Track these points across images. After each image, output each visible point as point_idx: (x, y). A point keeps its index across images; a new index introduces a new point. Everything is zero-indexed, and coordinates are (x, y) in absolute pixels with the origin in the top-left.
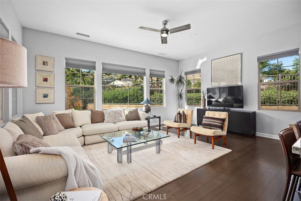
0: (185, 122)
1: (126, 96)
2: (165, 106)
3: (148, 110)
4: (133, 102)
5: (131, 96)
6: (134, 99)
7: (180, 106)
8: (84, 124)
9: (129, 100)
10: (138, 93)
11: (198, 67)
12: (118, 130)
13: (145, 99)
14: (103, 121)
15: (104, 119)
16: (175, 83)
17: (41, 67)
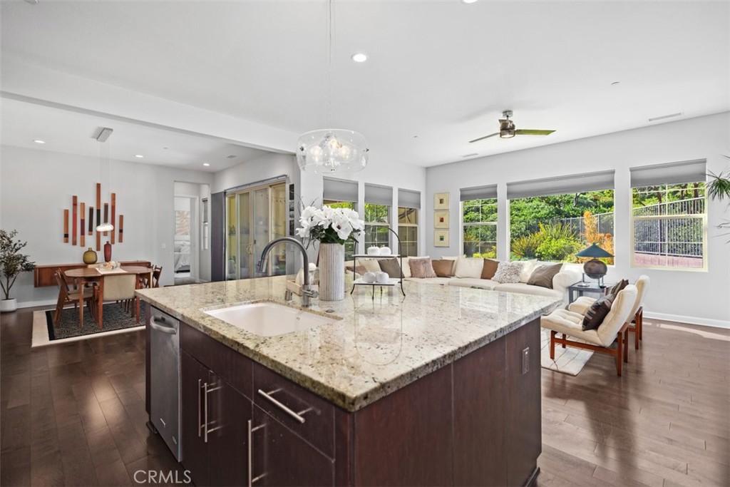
15: (494, 275)
17: (438, 206)
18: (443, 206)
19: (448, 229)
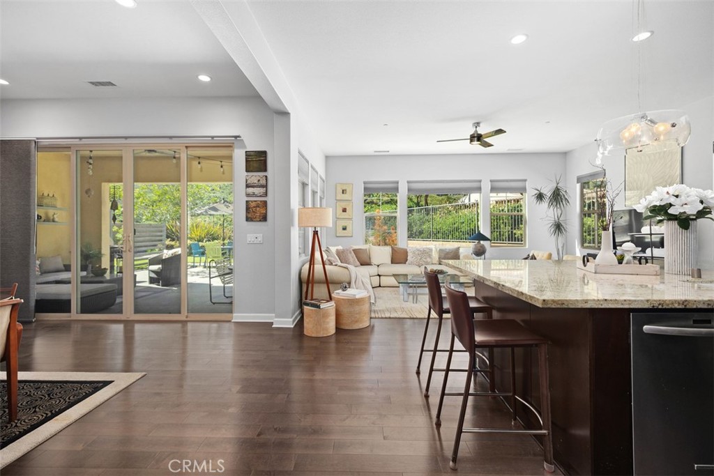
2: (527, 246)
8: (382, 263)
15: (407, 260)
16: (547, 200)
17: (340, 196)
18: (345, 197)
19: (351, 219)
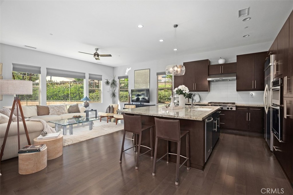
0: (113, 112)
1: (68, 94)
2: (102, 102)
3: (87, 106)
4: (74, 99)
5: (72, 93)
6: (75, 97)
7: (114, 102)
8: (31, 116)
9: (71, 98)
10: (79, 91)
11: (126, 74)
12: (62, 119)
13: (85, 97)
14: (48, 114)
15: (49, 112)
16: (110, 84)
